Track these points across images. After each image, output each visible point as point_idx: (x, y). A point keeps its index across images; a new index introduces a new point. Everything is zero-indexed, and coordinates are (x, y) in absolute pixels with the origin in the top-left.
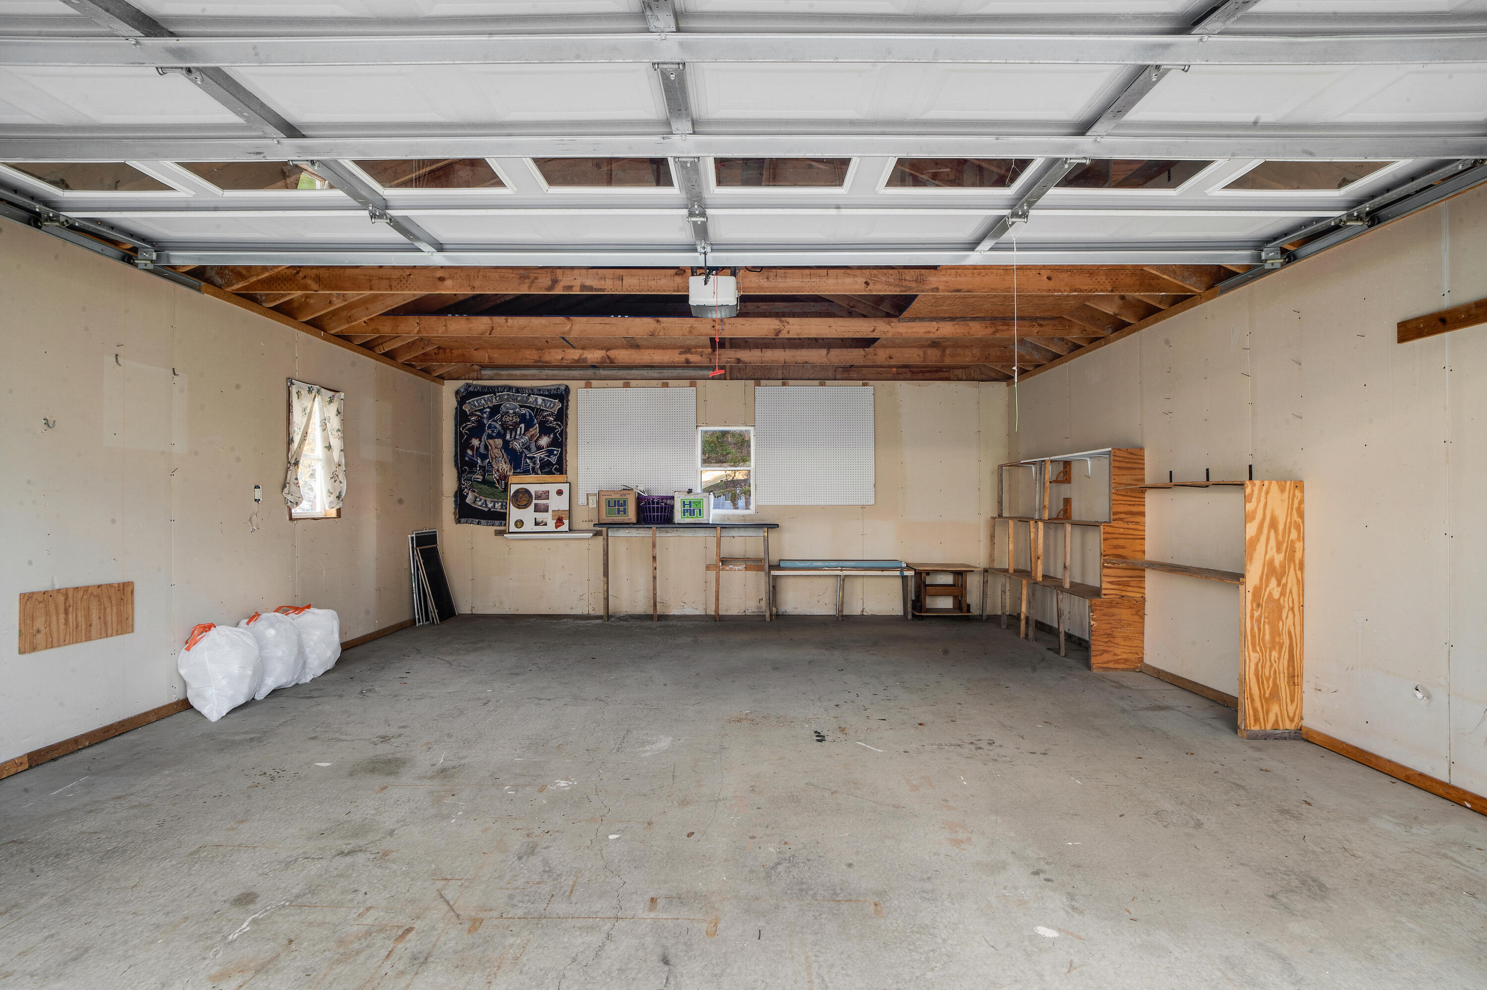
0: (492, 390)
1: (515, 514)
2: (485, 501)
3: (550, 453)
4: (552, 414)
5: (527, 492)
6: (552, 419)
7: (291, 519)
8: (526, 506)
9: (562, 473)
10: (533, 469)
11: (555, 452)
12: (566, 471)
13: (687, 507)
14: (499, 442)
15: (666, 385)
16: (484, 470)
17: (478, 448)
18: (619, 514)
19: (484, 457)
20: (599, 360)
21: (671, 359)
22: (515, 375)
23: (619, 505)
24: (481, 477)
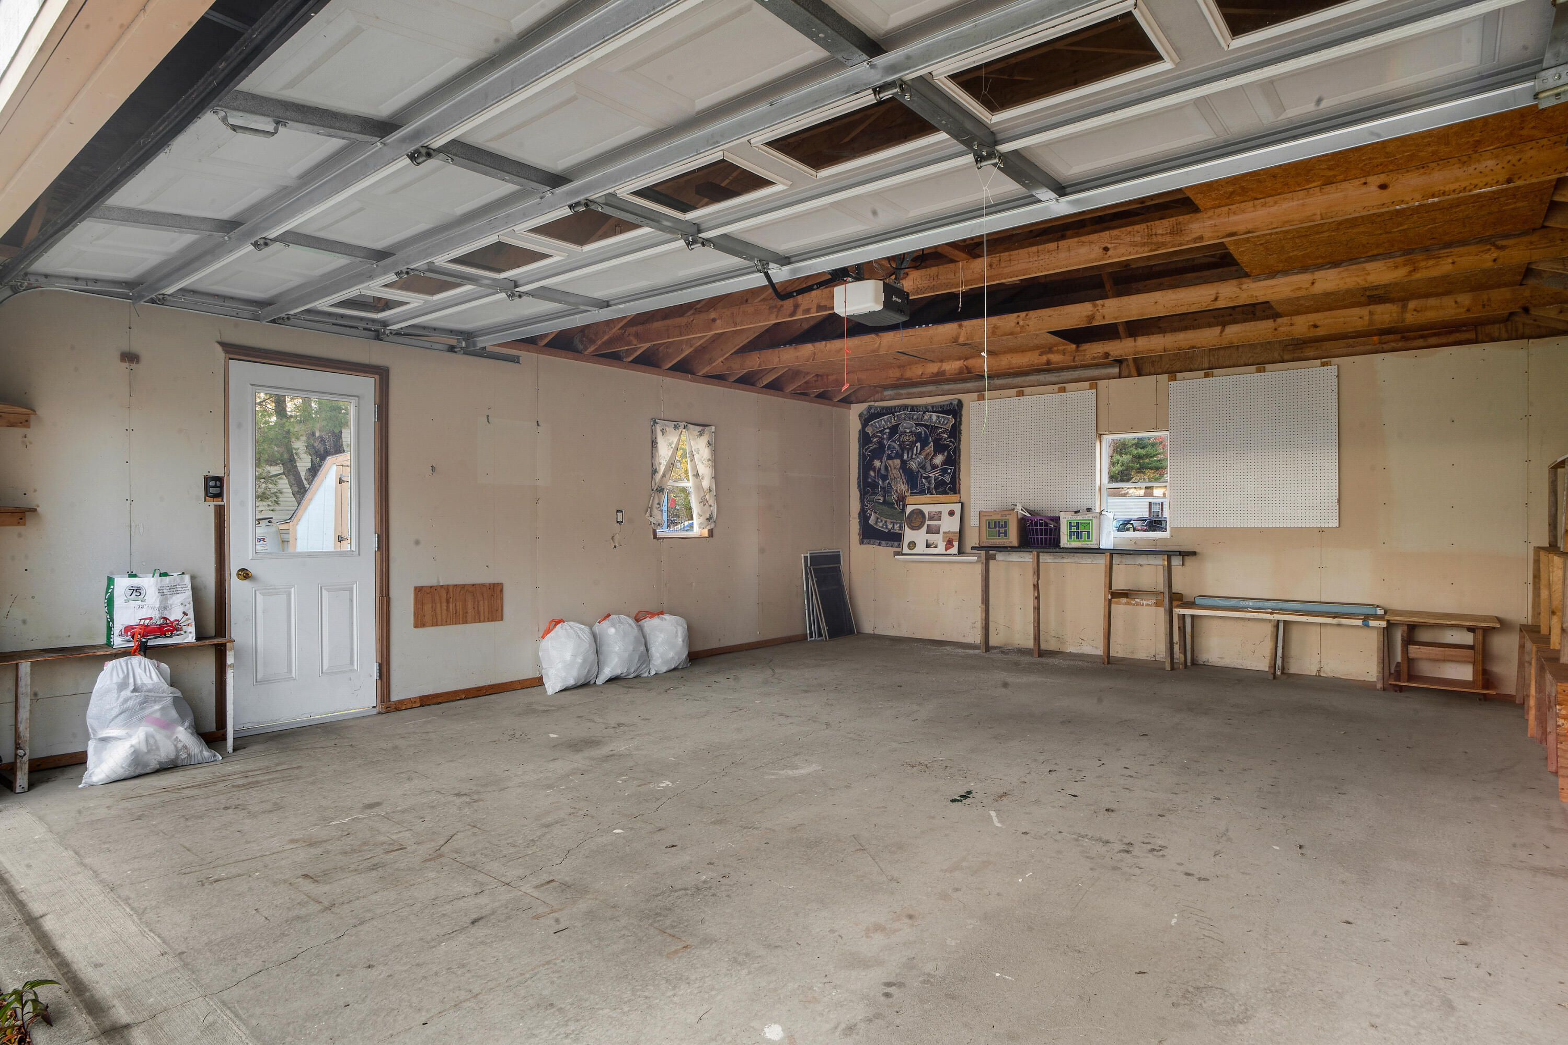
0: (889, 411)
1: (909, 535)
2: (886, 522)
3: (944, 471)
4: (946, 431)
5: (921, 513)
6: (946, 436)
7: (655, 537)
8: (919, 527)
9: (955, 493)
10: (929, 488)
11: (949, 471)
12: (959, 490)
13: (1074, 529)
14: (897, 462)
15: (1063, 390)
16: (884, 491)
17: (879, 469)
18: (999, 536)
19: (884, 478)
20: (957, 371)
21: (1031, 362)
22: (914, 393)
23: (999, 527)
24: (882, 498)
